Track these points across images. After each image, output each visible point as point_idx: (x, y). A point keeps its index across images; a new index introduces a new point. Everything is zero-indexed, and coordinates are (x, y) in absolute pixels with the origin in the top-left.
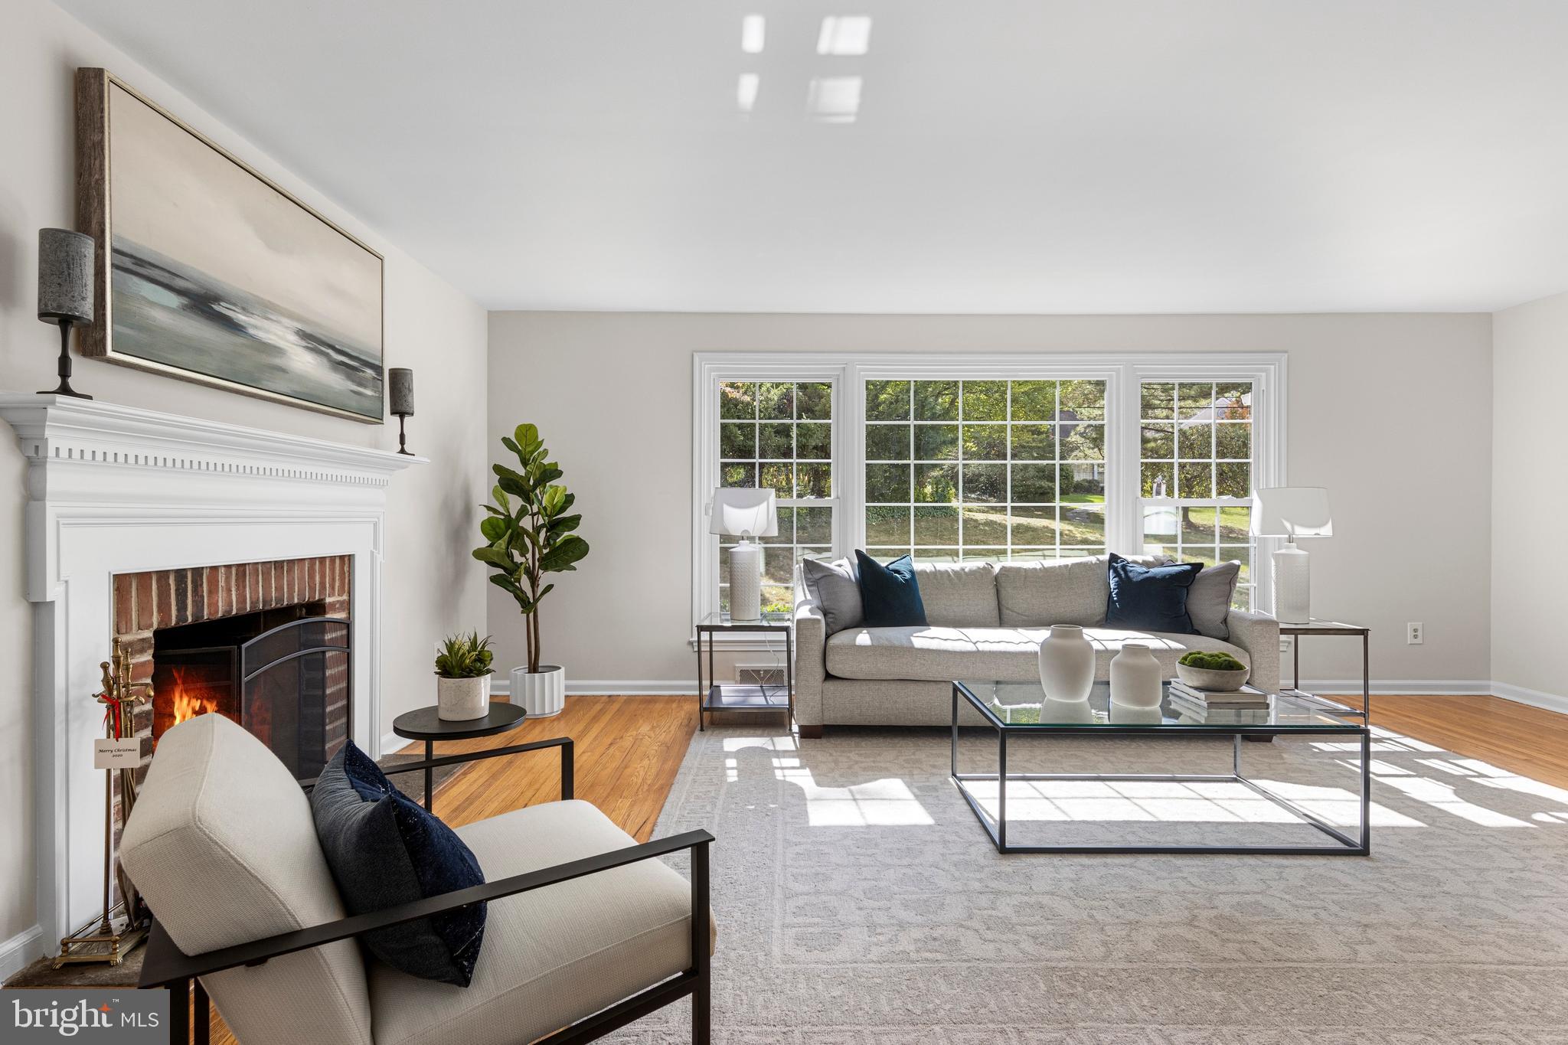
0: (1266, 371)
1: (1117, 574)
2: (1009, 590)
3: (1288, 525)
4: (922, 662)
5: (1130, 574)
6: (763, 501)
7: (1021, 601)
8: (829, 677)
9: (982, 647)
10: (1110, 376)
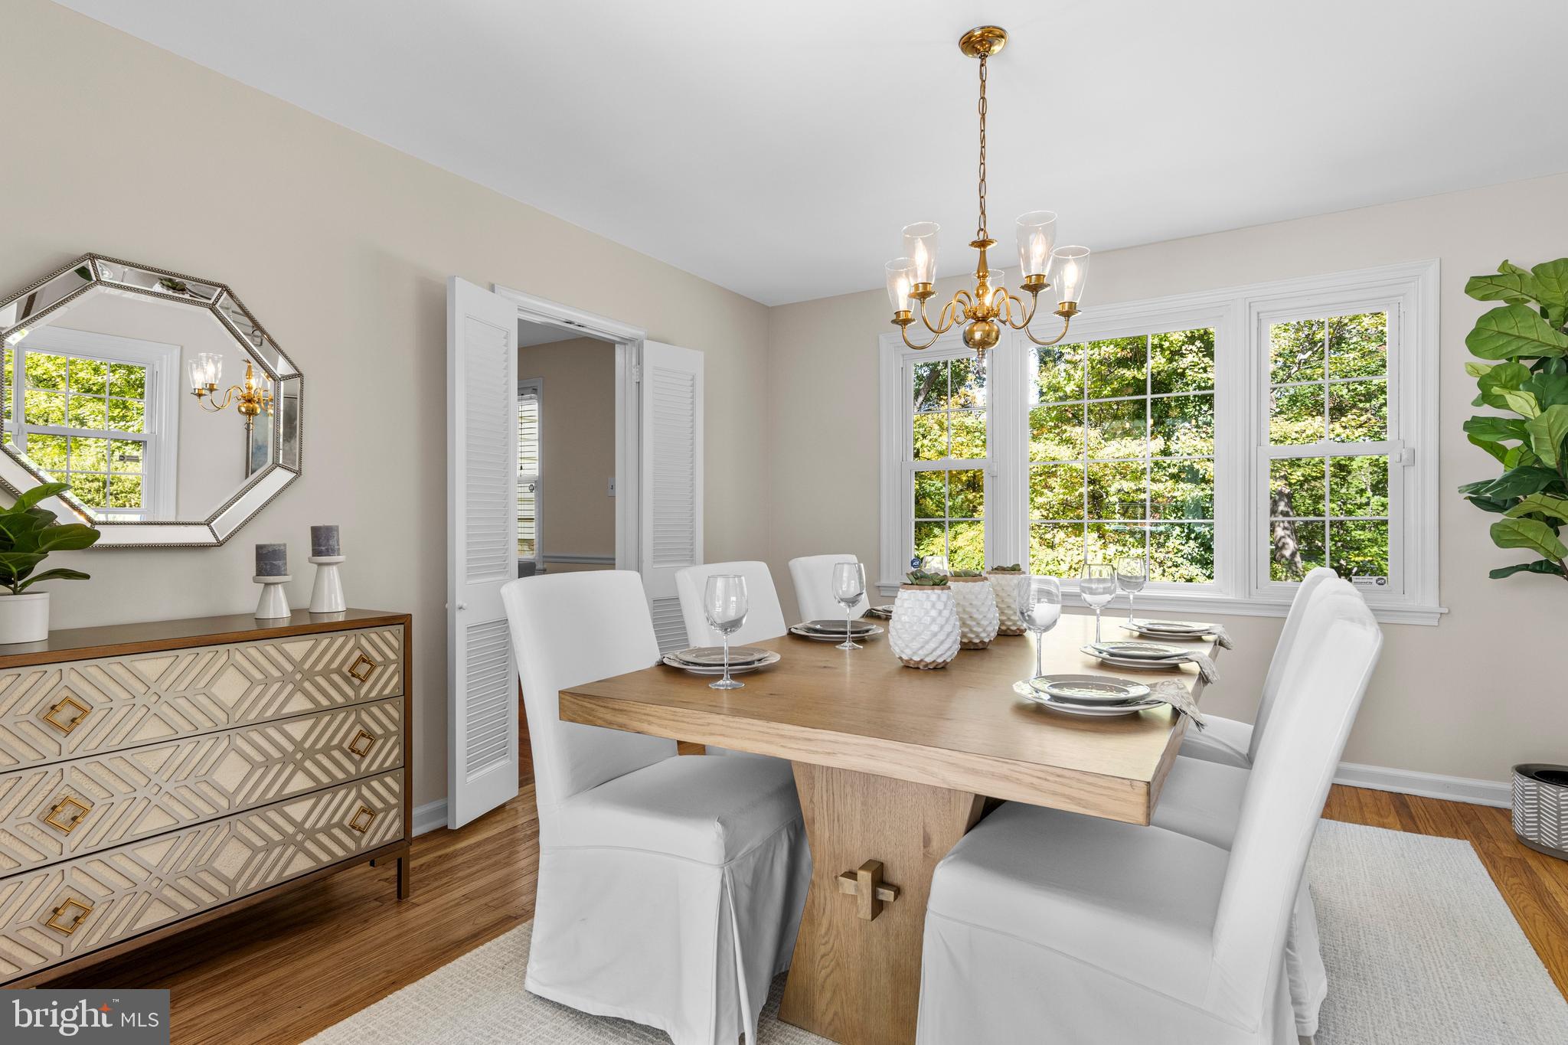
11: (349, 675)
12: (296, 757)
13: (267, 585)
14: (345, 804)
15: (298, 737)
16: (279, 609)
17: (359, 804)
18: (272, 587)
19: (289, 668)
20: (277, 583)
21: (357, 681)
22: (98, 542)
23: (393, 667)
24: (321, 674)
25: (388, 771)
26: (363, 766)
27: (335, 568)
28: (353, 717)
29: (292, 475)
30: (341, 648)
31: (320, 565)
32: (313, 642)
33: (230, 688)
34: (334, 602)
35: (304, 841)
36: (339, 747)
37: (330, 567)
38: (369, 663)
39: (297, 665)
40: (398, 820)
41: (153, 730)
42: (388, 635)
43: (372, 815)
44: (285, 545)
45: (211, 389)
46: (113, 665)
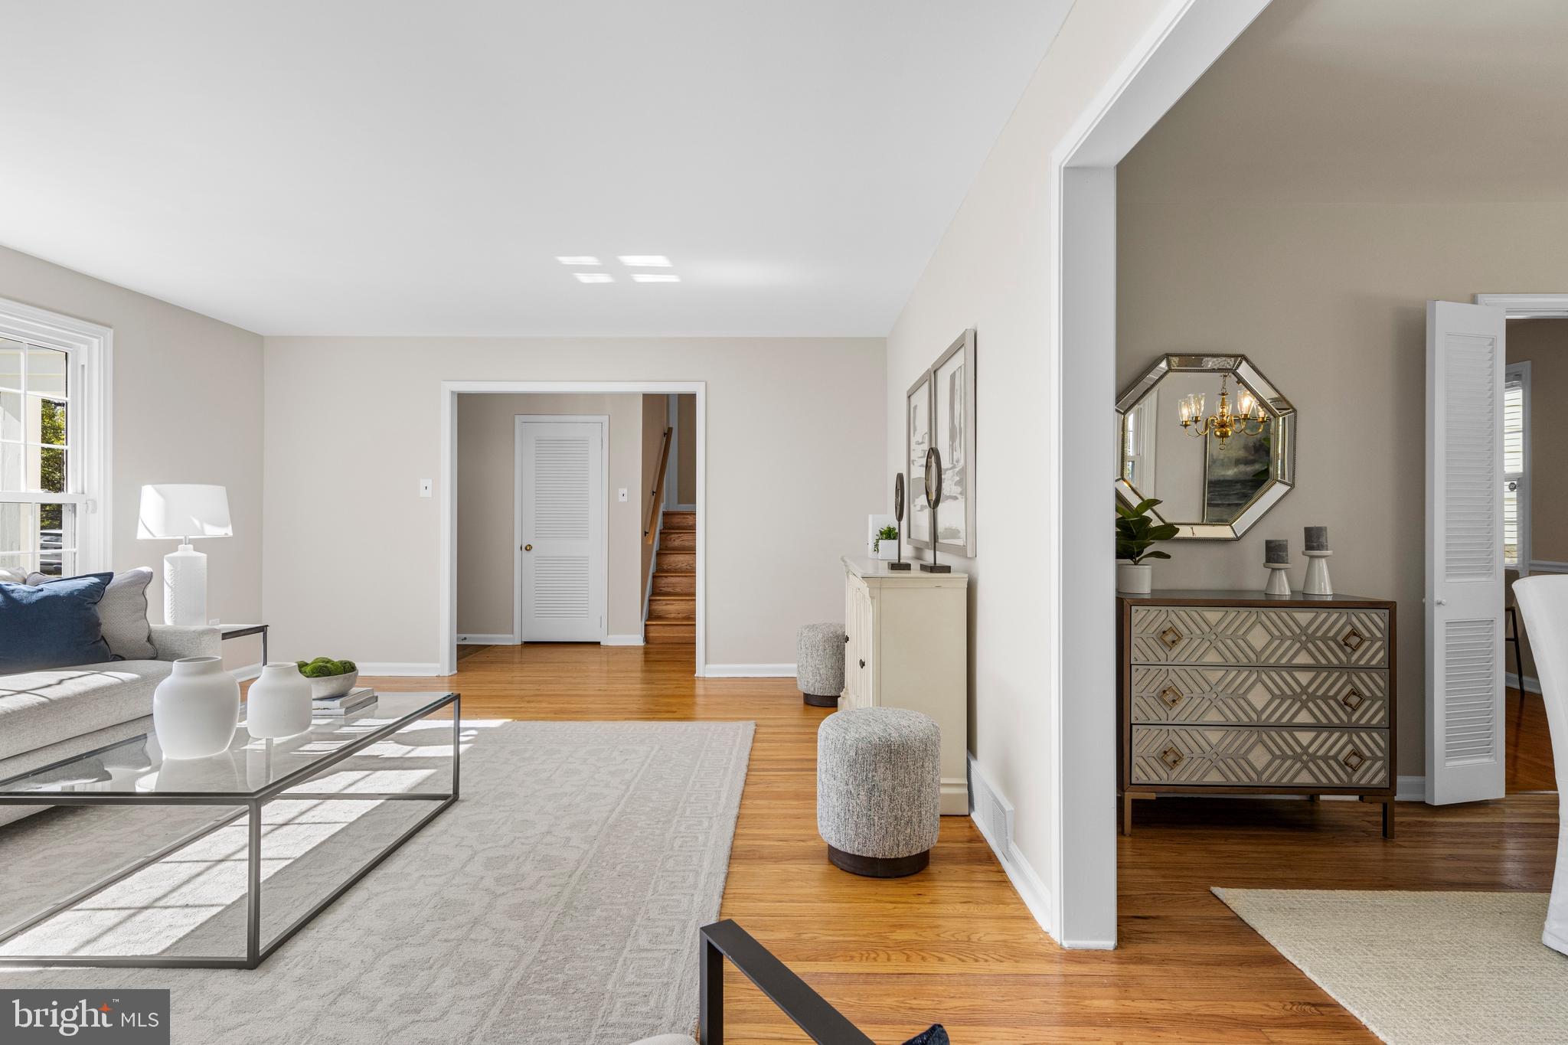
0: (88, 343)
3: (197, 523)
11: (1343, 643)
12: (1303, 698)
13: (1274, 570)
14: (1338, 744)
15: (1304, 683)
16: (1283, 588)
17: (1350, 747)
18: (1278, 571)
19: (1298, 631)
20: (1281, 569)
21: (1349, 650)
22: (1177, 536)
23: (1378, 644)
24: (1321, 639)
25: (1374, 728)
26: (1354, 718)
27: (1323, 560)
28: (1345, 678)
29: (1287, 488)
30: (1337, 622)
31: (1312, 557)
32: (1314, 614)
33: (1258, 638)
34: (1324, 587)
35: (1308, 762)
36: (1334, 698)
37: (1320, 559)
38: (1359, 636)
39: (1304, 630)
40: (1383, 771)
41: (1212, 657)
42: (1374, 616)
43: (1362, 759)
44: (1287, 541)
45: (1196, 421)
46: (1193, 612)
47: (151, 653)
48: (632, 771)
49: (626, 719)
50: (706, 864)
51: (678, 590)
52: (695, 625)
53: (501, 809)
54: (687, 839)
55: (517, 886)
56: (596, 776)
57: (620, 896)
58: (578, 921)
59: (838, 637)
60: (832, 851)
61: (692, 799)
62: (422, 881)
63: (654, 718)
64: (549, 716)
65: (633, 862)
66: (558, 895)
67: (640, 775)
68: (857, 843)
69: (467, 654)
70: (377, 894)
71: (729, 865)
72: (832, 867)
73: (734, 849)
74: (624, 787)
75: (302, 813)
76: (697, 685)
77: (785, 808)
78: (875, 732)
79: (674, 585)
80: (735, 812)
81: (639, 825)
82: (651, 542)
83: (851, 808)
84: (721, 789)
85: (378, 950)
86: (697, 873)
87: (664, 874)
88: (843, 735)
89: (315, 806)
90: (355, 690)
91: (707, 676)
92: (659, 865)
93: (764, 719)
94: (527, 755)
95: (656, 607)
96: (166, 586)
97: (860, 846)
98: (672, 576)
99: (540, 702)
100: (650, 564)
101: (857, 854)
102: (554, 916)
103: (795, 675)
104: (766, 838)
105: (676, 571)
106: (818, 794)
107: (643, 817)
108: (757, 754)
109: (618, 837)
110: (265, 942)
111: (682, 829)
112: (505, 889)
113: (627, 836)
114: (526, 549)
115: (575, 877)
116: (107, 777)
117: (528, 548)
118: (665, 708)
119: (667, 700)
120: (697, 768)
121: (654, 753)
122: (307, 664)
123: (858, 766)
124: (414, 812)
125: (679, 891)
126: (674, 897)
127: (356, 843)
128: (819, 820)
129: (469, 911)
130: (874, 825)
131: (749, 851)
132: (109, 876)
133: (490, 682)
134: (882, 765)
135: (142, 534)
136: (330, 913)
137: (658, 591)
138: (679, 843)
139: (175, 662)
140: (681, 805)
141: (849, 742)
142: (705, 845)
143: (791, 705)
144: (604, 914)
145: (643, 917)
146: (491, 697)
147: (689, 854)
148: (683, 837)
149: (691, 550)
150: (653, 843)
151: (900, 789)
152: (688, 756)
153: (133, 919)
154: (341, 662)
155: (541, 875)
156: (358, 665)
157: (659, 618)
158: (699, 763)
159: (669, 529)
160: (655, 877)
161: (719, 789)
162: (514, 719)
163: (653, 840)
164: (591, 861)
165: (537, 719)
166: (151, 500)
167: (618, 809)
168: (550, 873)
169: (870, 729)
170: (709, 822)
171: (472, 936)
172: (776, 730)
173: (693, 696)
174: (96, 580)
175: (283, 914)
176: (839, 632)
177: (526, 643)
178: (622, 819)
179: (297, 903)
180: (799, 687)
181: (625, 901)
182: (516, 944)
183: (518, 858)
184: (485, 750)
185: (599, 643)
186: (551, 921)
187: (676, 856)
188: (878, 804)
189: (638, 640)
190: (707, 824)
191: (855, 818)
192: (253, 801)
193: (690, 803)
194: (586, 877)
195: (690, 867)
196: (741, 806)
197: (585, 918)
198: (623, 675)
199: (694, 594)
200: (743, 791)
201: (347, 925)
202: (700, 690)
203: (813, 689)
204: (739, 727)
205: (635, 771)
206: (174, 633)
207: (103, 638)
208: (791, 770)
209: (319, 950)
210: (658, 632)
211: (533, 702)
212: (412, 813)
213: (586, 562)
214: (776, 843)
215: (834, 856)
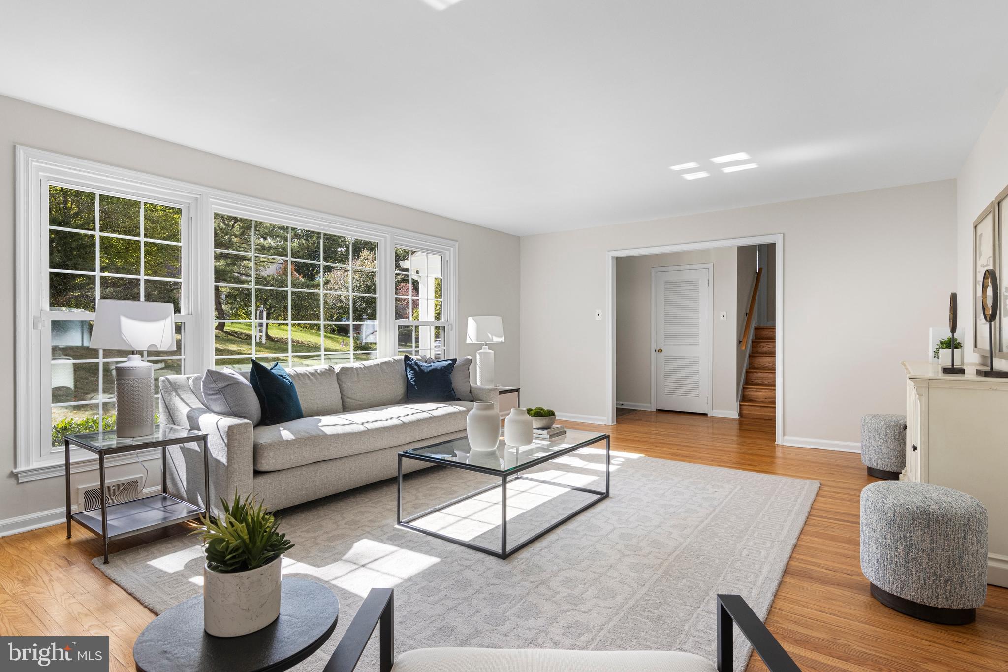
0: (449, 250)
1: (412, 369)
2: (349, 384)
3: (490, 336)
4: (335, 444)
5: (422, 368)
6: (168, 317)
7: (357, 391)
8: (257, 473)
9: (370, 426)
10: (380, 240)
47: (471, 399)
48: (719, 499)
49: (719, 466)
50: (765, 571)
51: (766, 382)
52: (775, 407)
53: (633, 506)
54: (752, 552)
55: (636, 553)
56: (694, 499)
57: (700, 575)
58: (671, 583)
59: (900, 426)
60: (873, 588)
61: (761, 526)
62: (585, 537)
63: (739, 468)
64: (668, 456)
65: (712, 557)
66: (661, 564)
67: (724, 503)
68: (895, 586)
69: (622, 414)
70: (562, 538)
71: (783, 576)
72: (875, 600)
73: (789, 567)
74: (712, 509)
75: (531, 488)
76: (777, 450)
77: (837, 548)
78: (915, 501)
79: (763, 379)
80: (794, 541)
81: (719, 535)
82: (744, 348)
83: (889, 557)
84: (785, 524)
85: (560, 567)
86: (757, 576)
87: (732, 570)
88: (882, 499)
89: (537, 486)
90: (555, 426)
91: (784, 444)
92: (730, 563)
93: (829, 481)
94: (651, 478)
95: (749, 393)
96: (477, 366)
97: (898, 589)
98: (761, 372)
99: (663, 447)
100: (744, 363)
101: (895, 594)
102: (657, 576)
103: (859, 452)
104: (818, 565)
105: (764, 369)
106: (861, 541)
107: (723, 531)
108: (817, 505)
109: (703, 539)
110: (509, 548)
111: (750, 544)
112: (629, 553)
113: (710, 540)
114: (659, 351)
115: (671, 558)
116: (455, 456)
117: (660, 351)
118: (749, 463)
119: (751, 457)
120: (767, 506)
121: (736, 490)
122: (532, 410)
123: (896, 525)
124: (585, 499)
125: (741, 583)
126: (738, 586)
127: (555, 509)
128: (861, 561)
129: (608, 560)
130: (912, 575)
131: (801, 571)
132: (452, 501)
133: (635, 432)
134: (920, 528)
135: (468, 341)
136: (539, 542)
137: (751, 382)
138: (746, 553)
139: (475, 403)
140: (751, 528)
141: (888, 506)
142: (766, 558)
143: (855, 474)
144: (688, 584)
145: (714, 593)
146: (634, 440)
147: (753, 561)
148: (750, 549)
149: (772, 354)
150: (727, 548)
151: (939, 552)
152: (762, 497)
153: (460, 522)
154: (548, 410)
155: (652, 550)
156: (556, 413)
157: (751, 400)
158: (769, 503)
159: (760, 339)
160: (726, 570)
161: (783, 523)
162: (646, 455)
163: (728, 546)
164: (684, 549)
165: (660, 457)
166: (472, 324)
167: (706, 522)
168: (657, 550)
169: (908, 499)
170: (771, 544)
171: (608, 574)
172: (839, 490)
173: (773, 457)
174: (450, 362)
175: (519, 537)
176: (901, 422)
177: (659, 410)
178: (708, 528)
179: (525, 533)
180: (863, 461)
181: (703, 579)
182: (632, 585)
183: (639, 537)
184: (627, 471)
185: (706, 414)
186: (655, 578)
187: (742, 560)
188: (916, 559)
189: (734, 415)
190: (769, 545)
191: (893, 566)
192: (504, 475)
193: (758, 528)
194: (679, 559)
195: (753, 570)
196: (798, 539)
197: (675, 583)
198: (720, 437)
199: (774, 386)
200: (803, 529)
201: (546, 550)
202: (779, 453)
203: (875, 464)
204: (806, 483)
205: (721, 500)
206: (480, 389)
207: (453, 390)
208: (847, 521)
209: (533, 558)
210: (748, 410)
211: (659, 446)
212: (583, 499)
213: (698, 360)
214: (825, 571)
215: (875, 591)
